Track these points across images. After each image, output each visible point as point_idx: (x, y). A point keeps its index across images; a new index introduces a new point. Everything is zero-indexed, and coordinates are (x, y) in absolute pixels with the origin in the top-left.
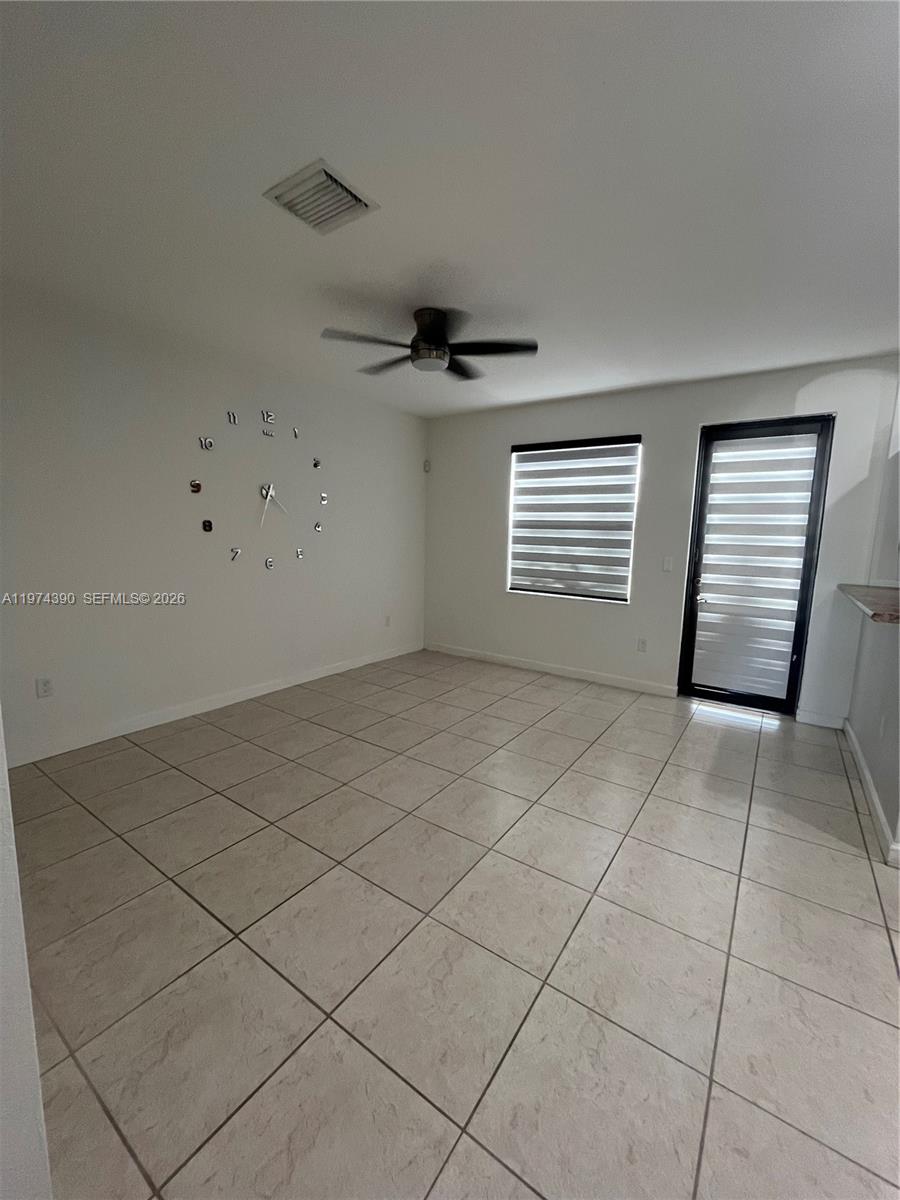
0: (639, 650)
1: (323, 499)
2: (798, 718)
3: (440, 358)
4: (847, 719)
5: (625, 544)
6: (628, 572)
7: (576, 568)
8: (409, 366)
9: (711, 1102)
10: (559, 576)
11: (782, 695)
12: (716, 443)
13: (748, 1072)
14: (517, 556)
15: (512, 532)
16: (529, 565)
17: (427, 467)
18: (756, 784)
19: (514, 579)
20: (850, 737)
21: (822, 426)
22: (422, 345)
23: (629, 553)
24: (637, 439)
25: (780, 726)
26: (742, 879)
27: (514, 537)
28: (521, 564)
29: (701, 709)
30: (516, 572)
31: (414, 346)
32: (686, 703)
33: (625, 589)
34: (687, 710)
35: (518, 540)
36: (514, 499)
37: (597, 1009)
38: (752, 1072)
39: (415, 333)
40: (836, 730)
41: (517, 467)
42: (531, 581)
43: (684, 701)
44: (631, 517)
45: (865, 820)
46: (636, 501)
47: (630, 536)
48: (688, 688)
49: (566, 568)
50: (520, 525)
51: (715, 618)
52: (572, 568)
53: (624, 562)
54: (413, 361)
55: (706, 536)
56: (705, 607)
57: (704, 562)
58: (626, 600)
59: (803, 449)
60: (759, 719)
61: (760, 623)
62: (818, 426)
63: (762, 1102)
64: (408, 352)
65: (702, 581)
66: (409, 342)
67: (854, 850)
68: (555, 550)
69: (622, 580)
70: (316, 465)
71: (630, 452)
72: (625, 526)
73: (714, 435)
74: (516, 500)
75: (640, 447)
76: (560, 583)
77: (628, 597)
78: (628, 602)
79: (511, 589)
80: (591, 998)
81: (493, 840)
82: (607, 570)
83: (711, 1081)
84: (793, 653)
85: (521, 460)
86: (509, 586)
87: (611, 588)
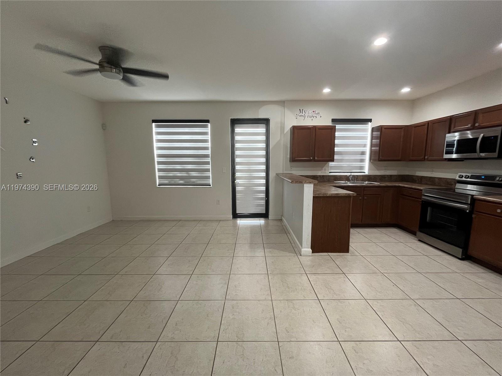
0: (217, 204)
1: (34, 142)
2: (269, 218)
3: (118, 73)
4: (282, 216)
5: (208, 163)
6: (210, 174)
7: (189, 174)
8: (99, 74)
9: (280, 348)
10: (181, 178)
11: (264, 212)
12: (236, 125)
13: (286, 333)
14: (160, 170)
15: (156, 159)
16: (167, 174)
17: (104, 127)
18: (264, 243)
19: (159, 181)
20: (284, 221)
21: (266, 122)
22: (106, 65)
23: (209, 167)
24: (208, 121)
25: (265, 222)
26: (269, 275)
27: (157, 162)
28: (162, 174)
29: (241, 222)
30: (160, 177)
31: (100, 64)
32: (236, 221)
33: (210, 181)
34: (236, 223)
35: (159, 163)
36: (156, 145)
37: (239, 340)
38: (287, 332)
39: (101, 58)
40: (280, 220)
41: (155, 130)
42: (168, 181)
43: (234, 220)
44: (209, 152)
45: (293, 244)
46: (210, 146)
47: (209, 160)
48: (236, 216)
49: (184, 174)
50: (160, 156)
51: (242, 189)
52: (187, 174)
53: (208, 170)
54: (101, 72)
55: (236, 159)
56: (238, 185)
57: (236, 169)
58: (210, 185)
59: (262, 129)
60: (259, 221)
61: (256, 189)
62: (265, 122)
63: (292, 340)
64: (97, 67)
65: (236, 176)
66: (98, 62)
67: (293, 255)
68: (178, 167)
69: (208, 178)
70: (25, 122)
71: (206, 126)
72: (206, 156)
73: (235, 122)
74: (157, 145)
75: (209, 124)
76: (182, 181)
77: (211, 184)
78: (211, 186)
79: (158, 185)
80: (236, 338)
81: (178, 297)
82: (201, 174)
83: (278, 342)
84: (266, 197)
85: (158, 127)
86: (158, 184)
87: (204, 181)
